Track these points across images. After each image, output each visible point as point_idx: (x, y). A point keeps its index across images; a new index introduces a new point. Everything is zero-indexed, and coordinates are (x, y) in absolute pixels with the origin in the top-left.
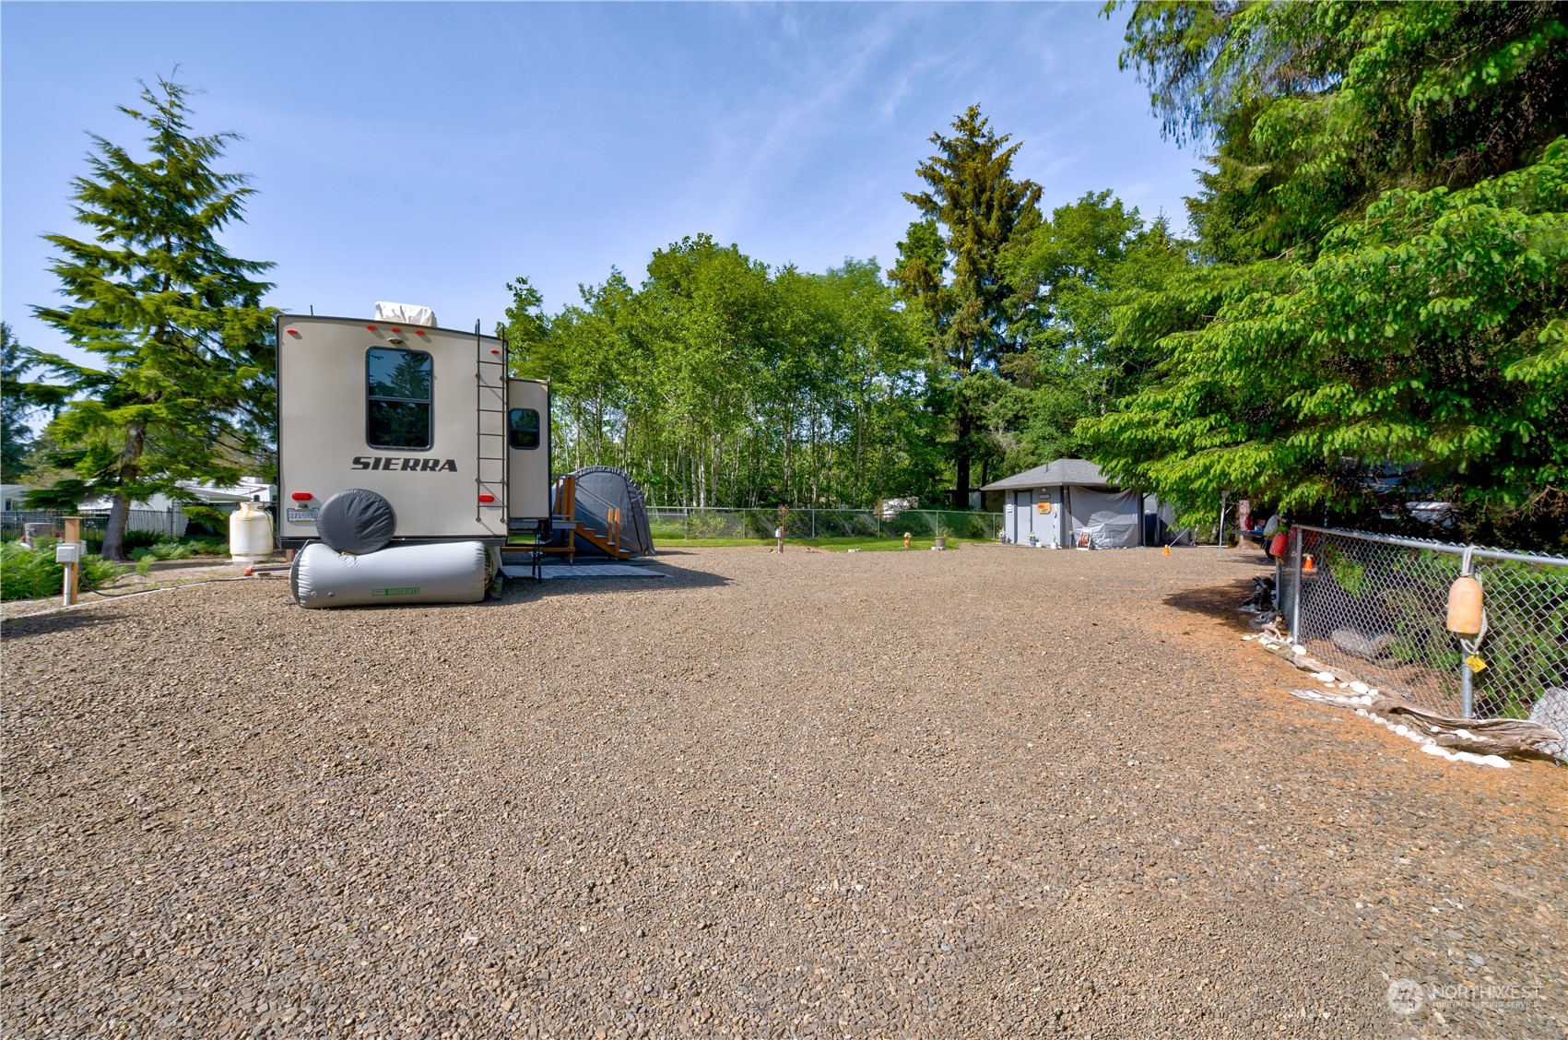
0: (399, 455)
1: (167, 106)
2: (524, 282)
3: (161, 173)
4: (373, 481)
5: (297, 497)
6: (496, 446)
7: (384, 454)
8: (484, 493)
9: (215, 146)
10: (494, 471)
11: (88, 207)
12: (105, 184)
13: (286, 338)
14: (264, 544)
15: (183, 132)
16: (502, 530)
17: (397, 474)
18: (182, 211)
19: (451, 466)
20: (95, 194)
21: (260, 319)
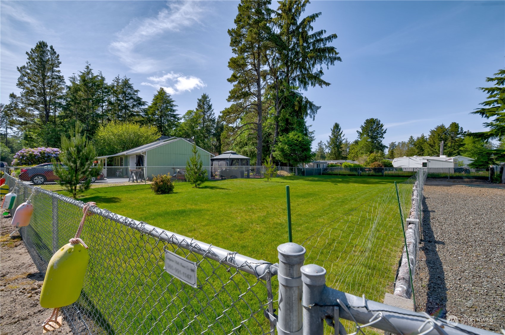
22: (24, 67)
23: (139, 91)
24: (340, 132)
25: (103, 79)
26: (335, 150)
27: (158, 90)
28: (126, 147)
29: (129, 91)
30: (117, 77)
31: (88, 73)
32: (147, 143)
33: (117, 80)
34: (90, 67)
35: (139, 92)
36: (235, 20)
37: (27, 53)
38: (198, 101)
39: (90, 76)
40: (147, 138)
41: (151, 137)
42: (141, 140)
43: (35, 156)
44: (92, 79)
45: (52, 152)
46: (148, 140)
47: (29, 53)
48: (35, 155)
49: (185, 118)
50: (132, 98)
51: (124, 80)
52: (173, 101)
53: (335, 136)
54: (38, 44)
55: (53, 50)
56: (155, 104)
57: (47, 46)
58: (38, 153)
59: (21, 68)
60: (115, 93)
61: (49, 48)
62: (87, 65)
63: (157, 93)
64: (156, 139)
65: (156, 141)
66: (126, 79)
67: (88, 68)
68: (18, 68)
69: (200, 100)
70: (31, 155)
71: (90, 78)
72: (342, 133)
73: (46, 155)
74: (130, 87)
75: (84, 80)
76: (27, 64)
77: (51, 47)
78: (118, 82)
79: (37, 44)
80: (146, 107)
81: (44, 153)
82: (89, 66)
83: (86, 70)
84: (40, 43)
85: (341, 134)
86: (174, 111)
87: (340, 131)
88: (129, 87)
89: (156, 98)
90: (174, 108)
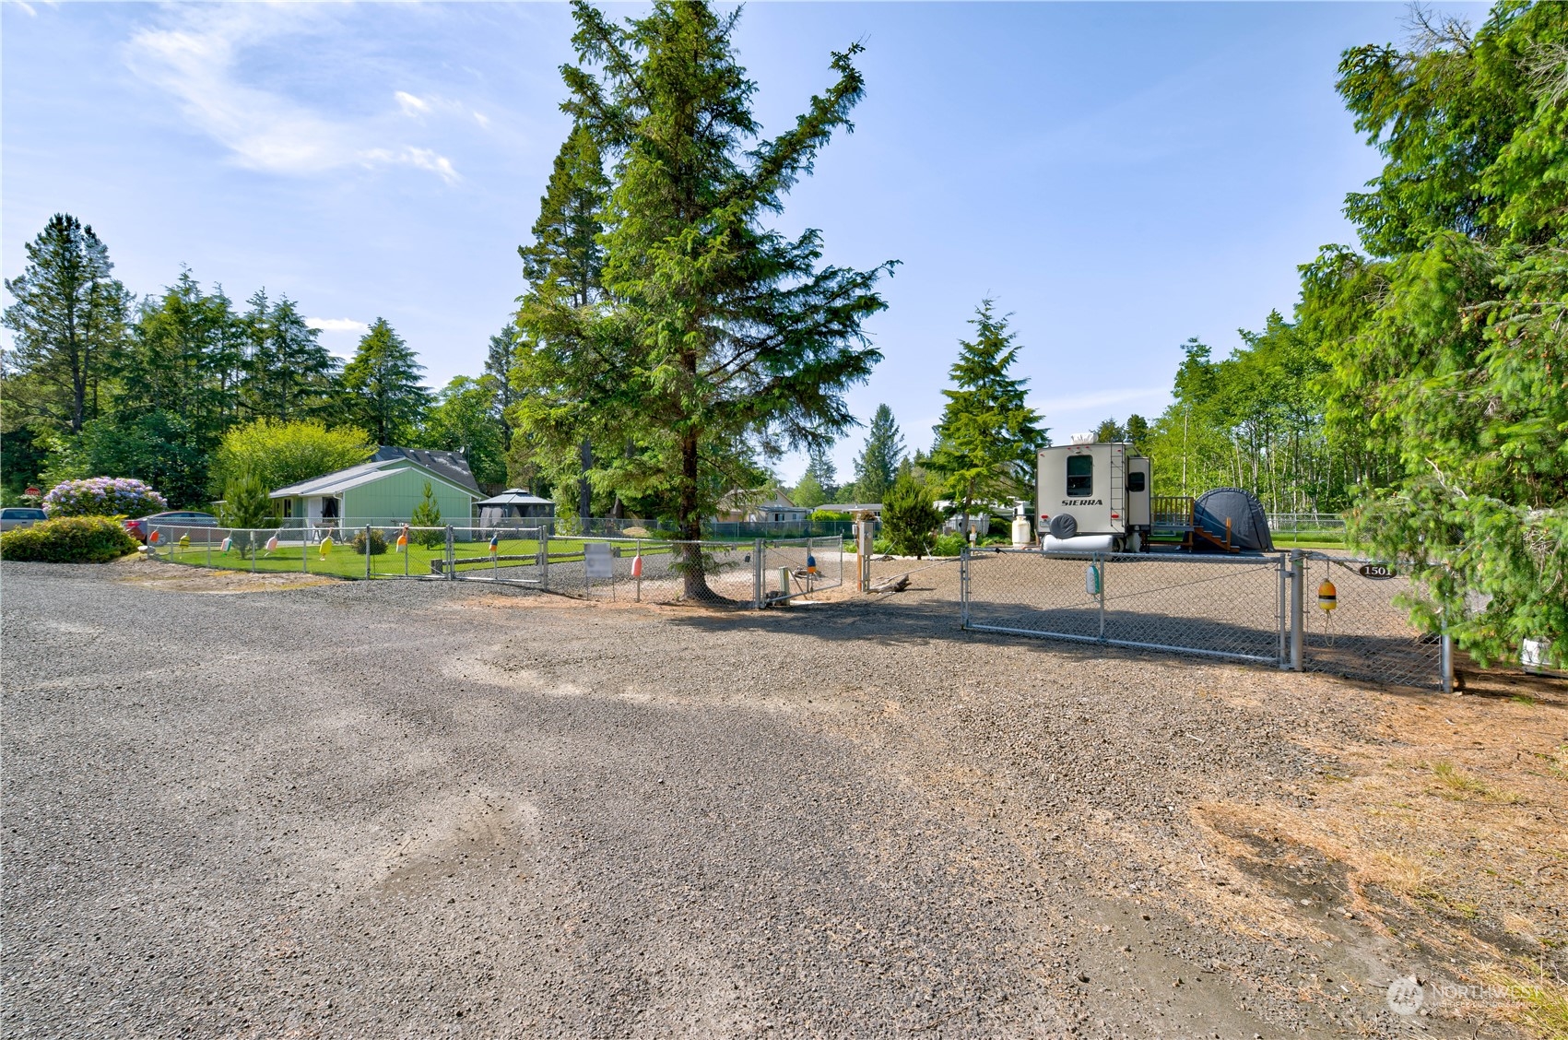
0: (1079, 499)
1: (983, 311)
2: (1195, 341)
3: (981, 347)
4: (1069, 510)
5: (1043, 517)
6: (1120, 493)
7: (1073, 499)
8: (1114, 513)
9: (1004, 322)
10: (1119, 505)
11: (954, 373)
12: (963, 363)
13: (1039, 457)
14: (1027, 538)
15: (991, 322)
16: (1122, 530)
17: (1079, 507)
18: (990, 363)
19: (1100, 502)
20: (958, 367)
21: (1025, 417)
22: (21, 280)
23: (319, 330)
24: (893, 429)
25: (225, 303)
26: (877, 476)
27: (373, 325)
28: (293, 478)
29: (295, 331)
30: (260, 294)
31: (187, 291)
32: (344, 468)
33: (260, 301)
34: (192, 277)
35: (319, 334)
36: (533, 228)
37: (28, 246)
38: (491, 343)
39: (192, 297)
40: (342, 455)
41: (352, 452)
42: (329, 461)
43: (95, 496)
44: (197, 305)
45: (129, 488)
46: (345, 461)
47: (34, 245)
48: (93, 494)
49: (445, 395)
50: (302, 351)
51: (281, 303)
52: (412, 354)
53: (878, 439)
54: (55, 221)
55: (94, 236)
56: (364, 361)
57: (78, 227)
58: (102, 491)
59: (15, 283)
60: (258, 338)
61: (82, 231)
62: (183, 271)
63: (370, 333)
64: (365, 457)
65: (364, 461)
66: (285, 302)
67: (185, 278)
68: (7, 282)
69: (496, 341)
70: (85, 494)
71: (192, 305)
72: (897, 430)
73: (117, 495)
74: (297, 322)
75: (177, 310)
76: (28, 270)
77: (88, 230)
78: (263, 306)
79: (51, 220)
80: (341, 371)
81: (113, 491)
82: (189, 274)
83: (181, 284)
84: (59, 219)
85: (894, 435)
86: (416, 378)
87: (891, 426)
88: (293, 323)
89: (367, 347)
90: (415, 371)
